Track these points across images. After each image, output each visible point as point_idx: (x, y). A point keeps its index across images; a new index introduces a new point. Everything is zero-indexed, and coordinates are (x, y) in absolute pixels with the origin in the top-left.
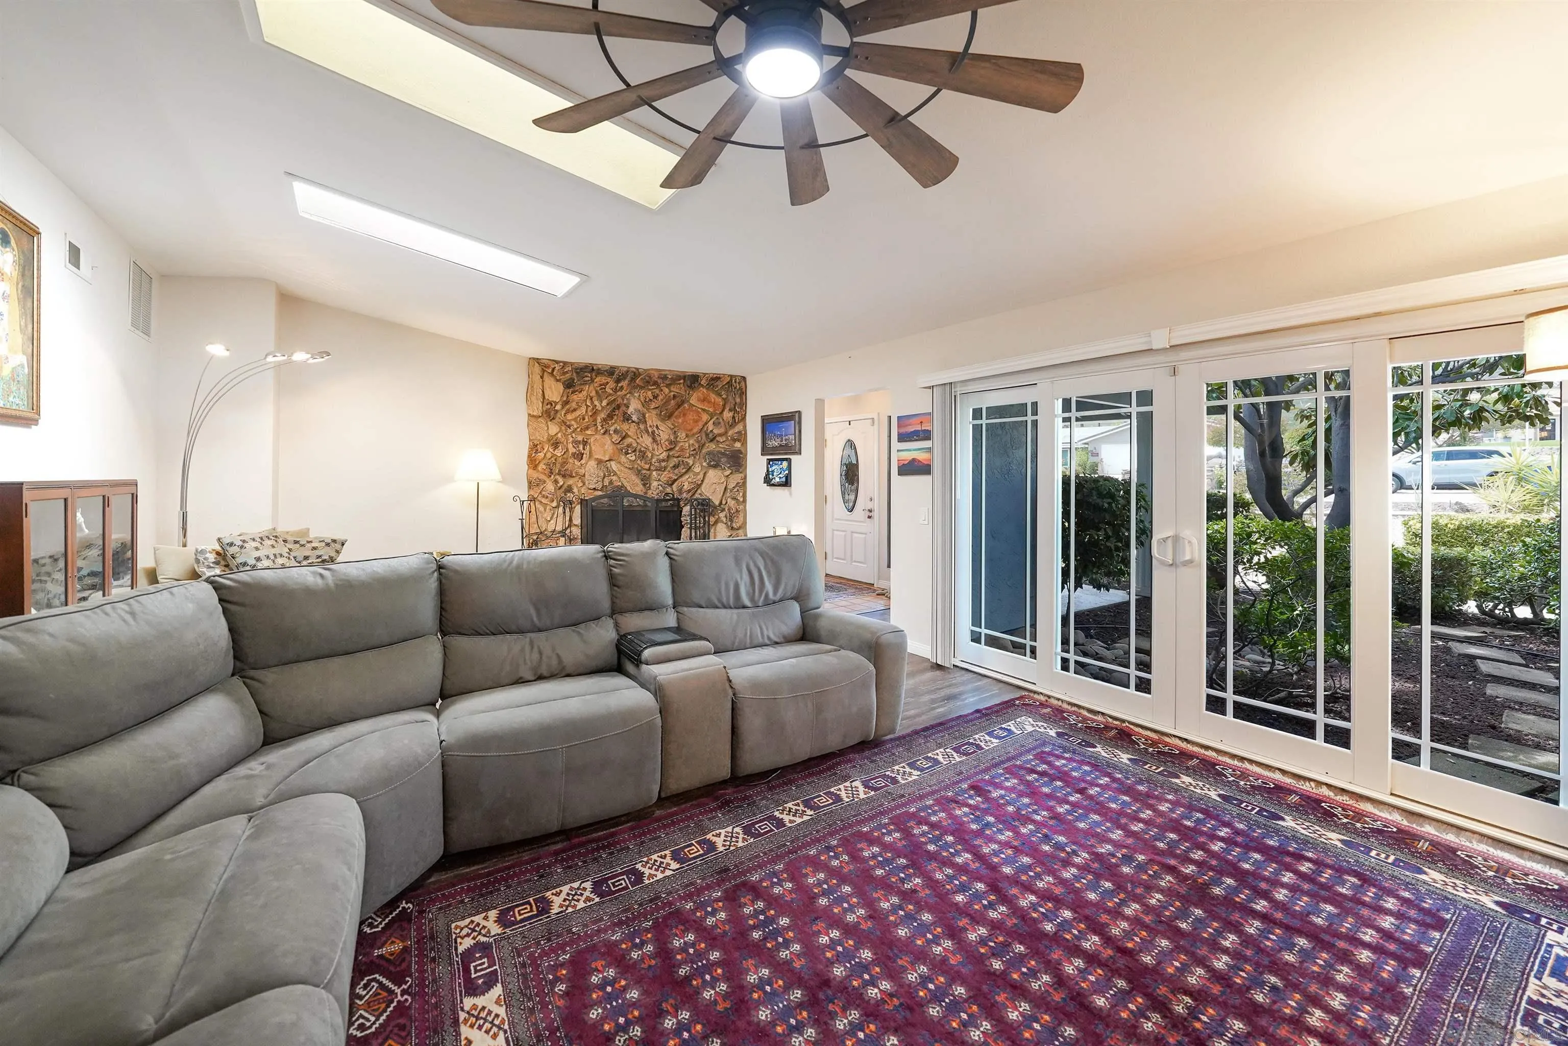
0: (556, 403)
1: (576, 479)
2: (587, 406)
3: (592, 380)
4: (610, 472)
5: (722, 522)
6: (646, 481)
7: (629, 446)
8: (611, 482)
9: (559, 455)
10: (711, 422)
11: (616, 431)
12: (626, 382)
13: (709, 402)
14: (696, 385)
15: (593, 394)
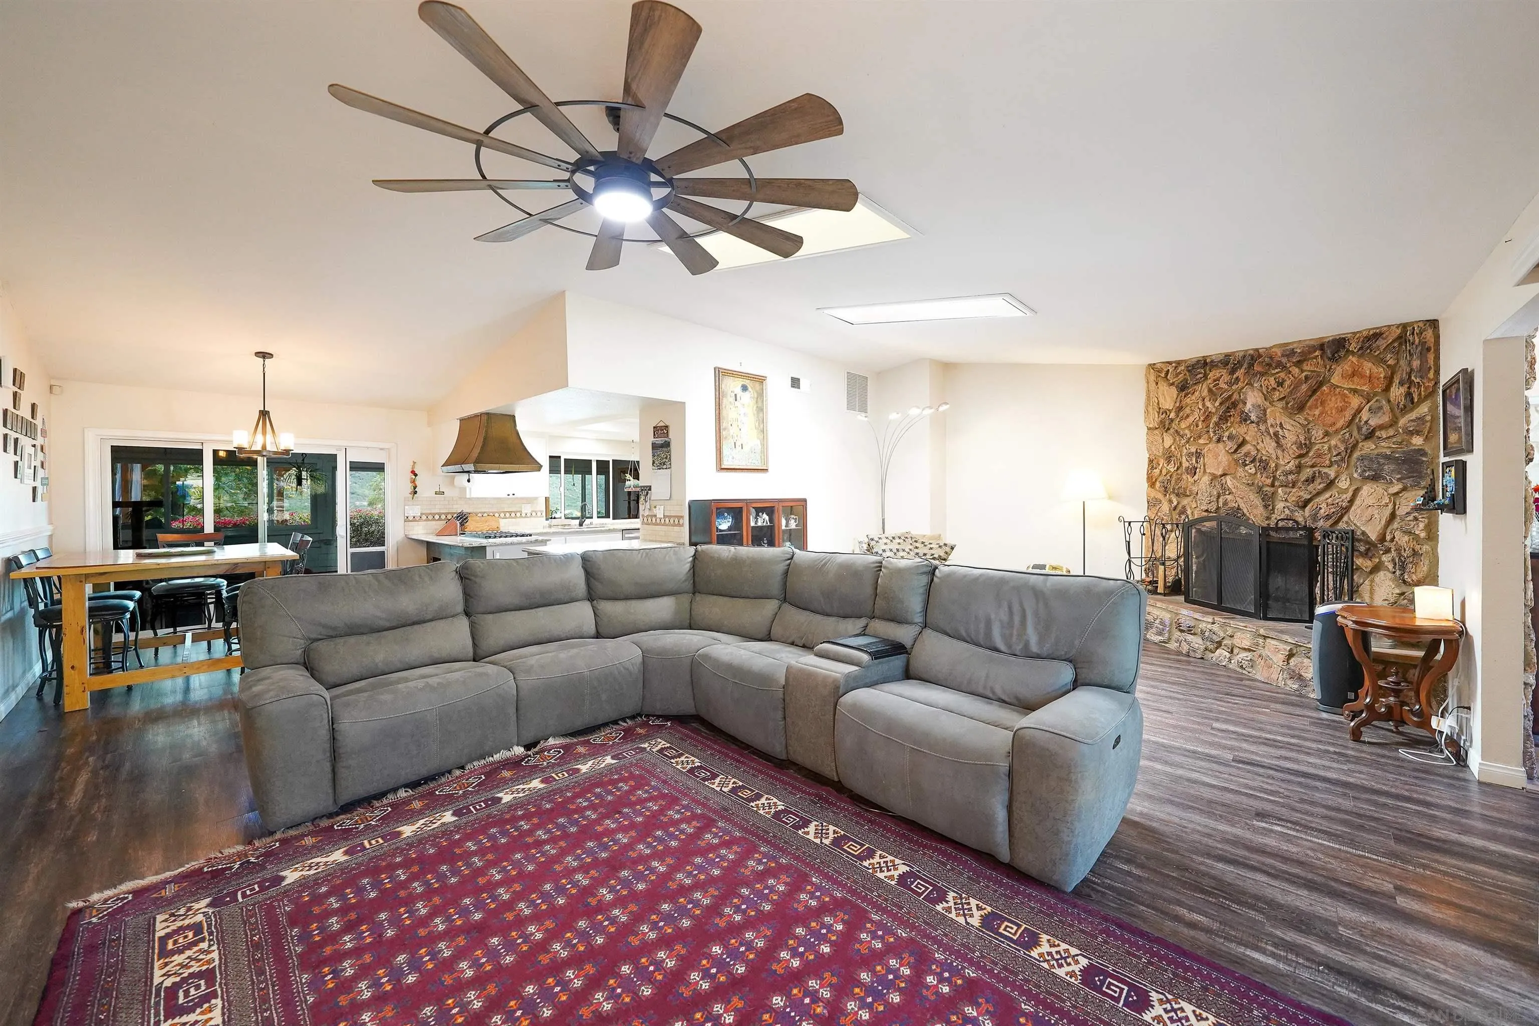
0: (1170, 411)
1: (1190, 499)
2: (1200, 409)
3: (1206, 376)
4: (1225, 490)
5: (1388, 570)
6: (1268, 501)
7: (1247, 454)
8: (1225, 503)
9: (1172, 470)
10: (1367, 407)
11: (1230, 437)
12: (1242, 370)
13: (1362, 376)
14: (1342, 353)
15: (1205, 393)
